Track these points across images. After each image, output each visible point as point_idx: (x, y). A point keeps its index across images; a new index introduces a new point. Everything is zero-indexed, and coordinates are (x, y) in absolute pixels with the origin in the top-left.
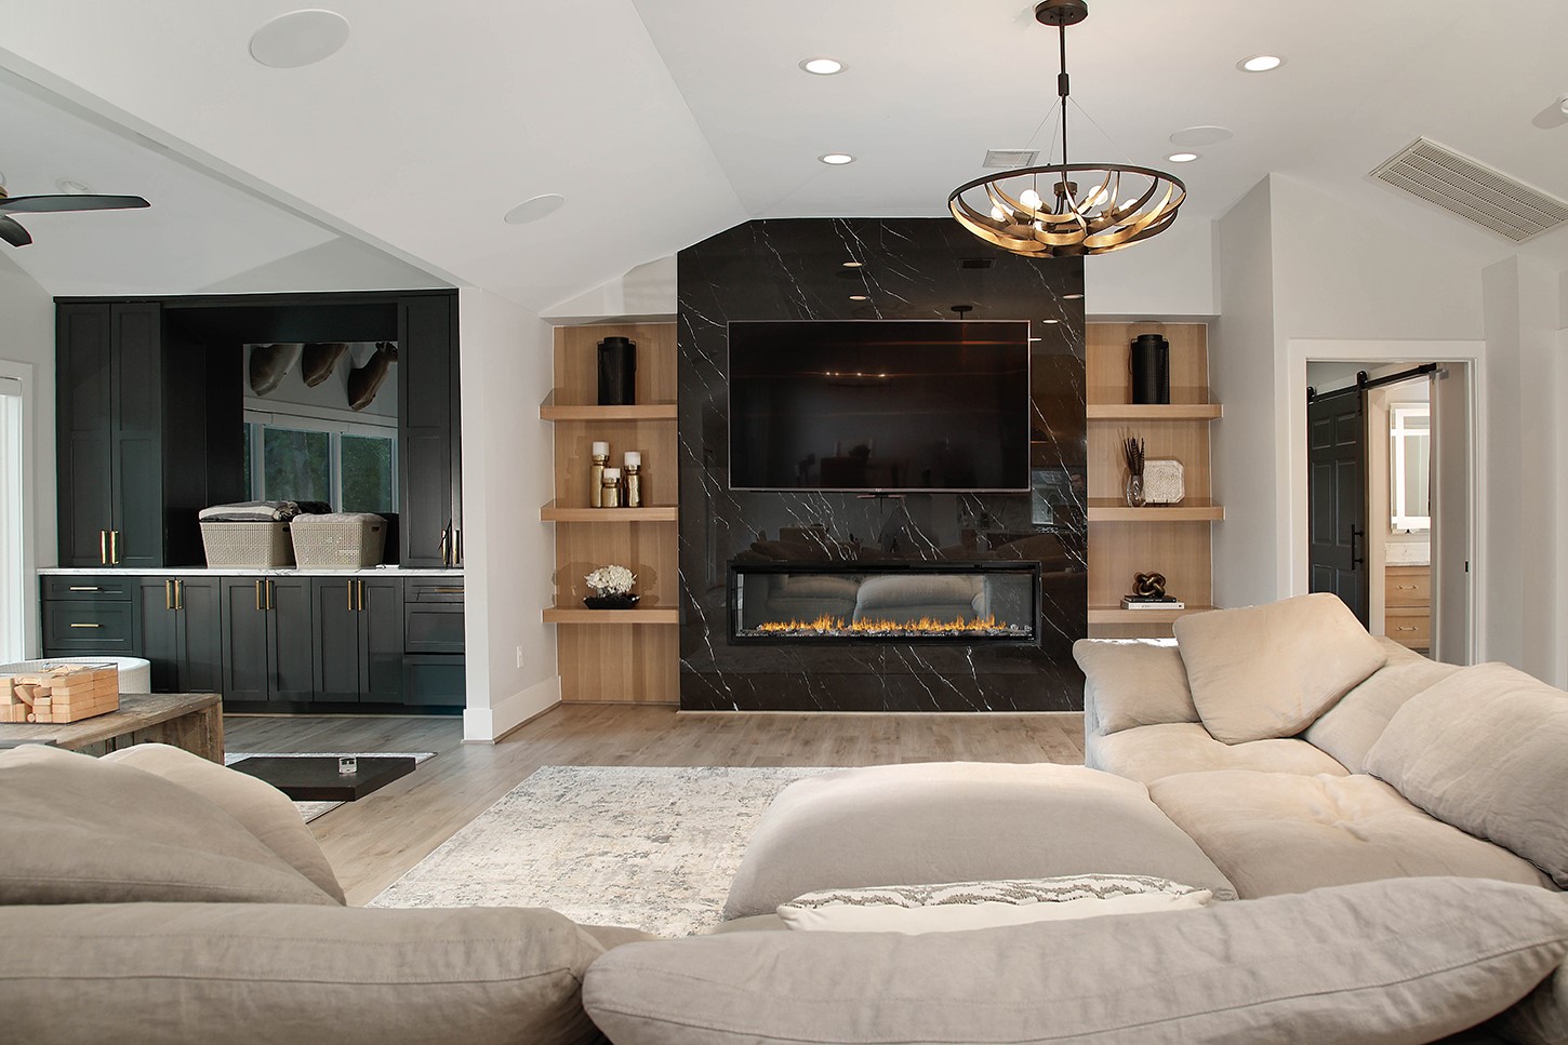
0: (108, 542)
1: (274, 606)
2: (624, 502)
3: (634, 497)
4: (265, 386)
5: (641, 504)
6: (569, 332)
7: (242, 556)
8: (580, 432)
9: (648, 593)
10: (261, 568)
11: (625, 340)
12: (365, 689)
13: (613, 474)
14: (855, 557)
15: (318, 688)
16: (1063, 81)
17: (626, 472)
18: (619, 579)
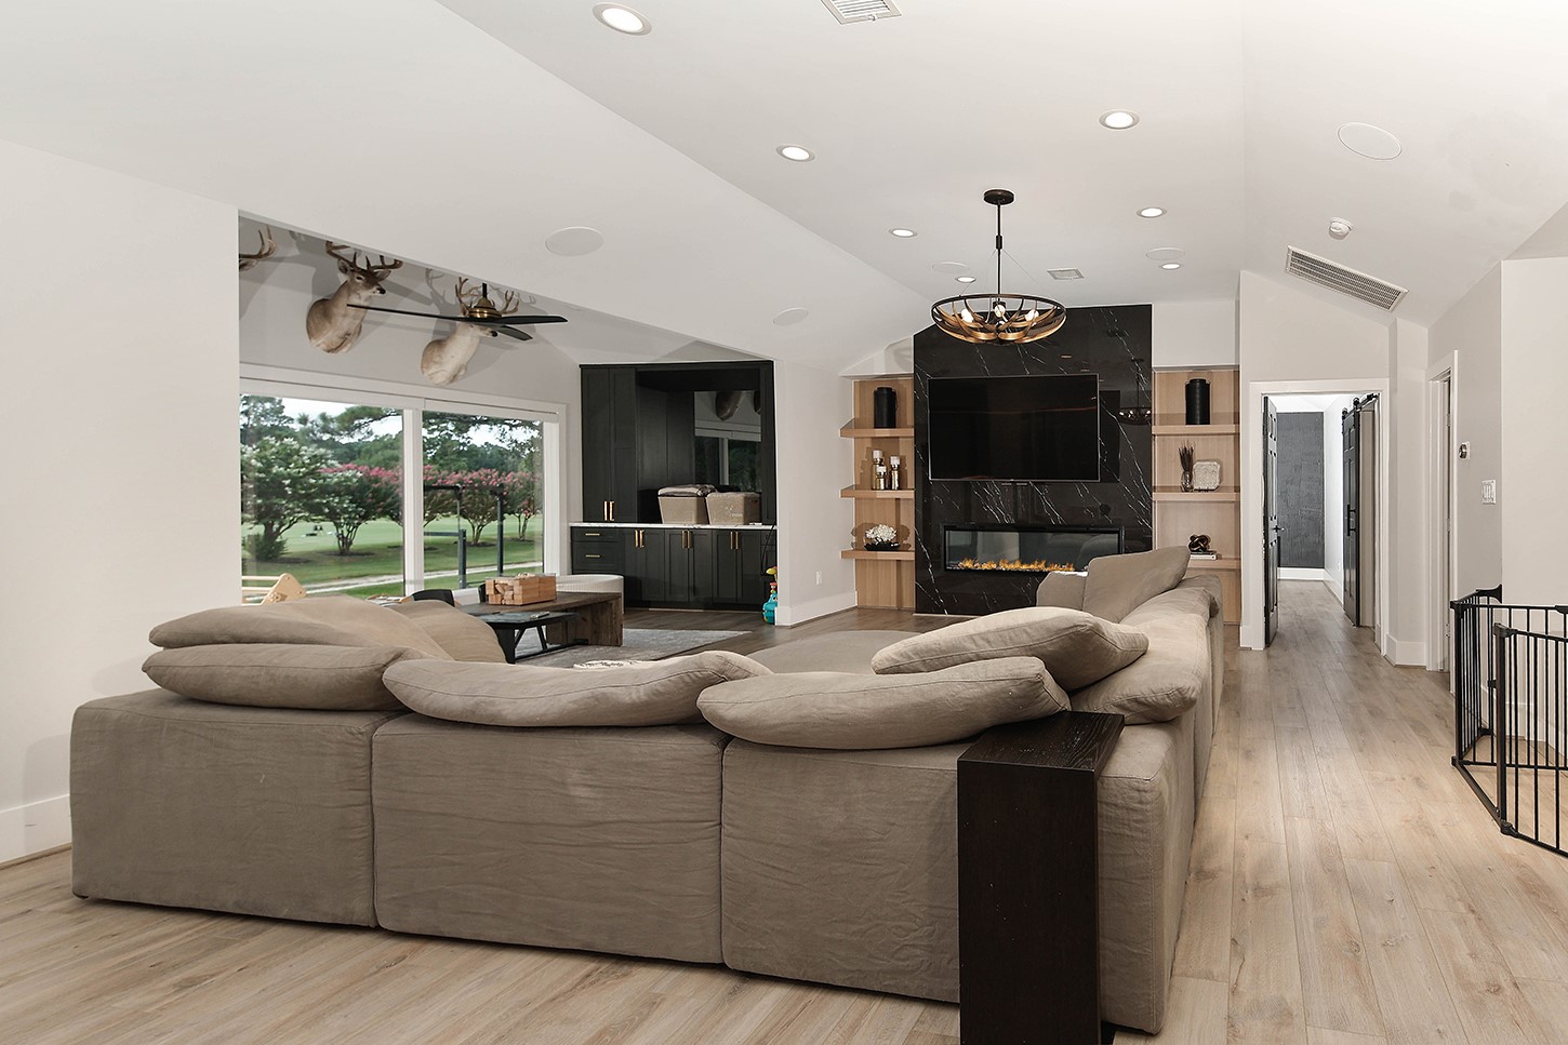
0: (608, 508)
1: (693, 546)
2: (889, 487)
3: (896, 484)
4: (725, 415)
5: (899, 488)
6: (862, 383)
7: (680, 517)
8: (868, 443)
9: (905, 542)
10: (691, 524)
11: (889, 390)
12: (740, 595)
13: (882, 470)
14: (1013, 521)
15: (715, 595)
16: (999, 239)
17: (890, 469)
18: (885, 533)
